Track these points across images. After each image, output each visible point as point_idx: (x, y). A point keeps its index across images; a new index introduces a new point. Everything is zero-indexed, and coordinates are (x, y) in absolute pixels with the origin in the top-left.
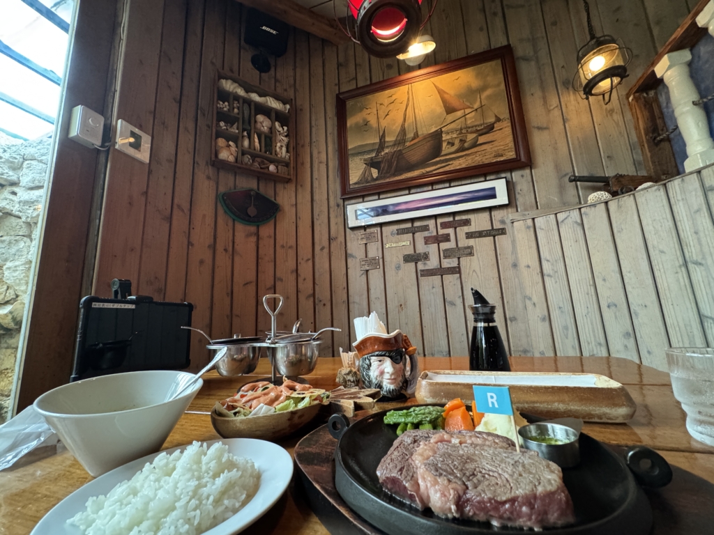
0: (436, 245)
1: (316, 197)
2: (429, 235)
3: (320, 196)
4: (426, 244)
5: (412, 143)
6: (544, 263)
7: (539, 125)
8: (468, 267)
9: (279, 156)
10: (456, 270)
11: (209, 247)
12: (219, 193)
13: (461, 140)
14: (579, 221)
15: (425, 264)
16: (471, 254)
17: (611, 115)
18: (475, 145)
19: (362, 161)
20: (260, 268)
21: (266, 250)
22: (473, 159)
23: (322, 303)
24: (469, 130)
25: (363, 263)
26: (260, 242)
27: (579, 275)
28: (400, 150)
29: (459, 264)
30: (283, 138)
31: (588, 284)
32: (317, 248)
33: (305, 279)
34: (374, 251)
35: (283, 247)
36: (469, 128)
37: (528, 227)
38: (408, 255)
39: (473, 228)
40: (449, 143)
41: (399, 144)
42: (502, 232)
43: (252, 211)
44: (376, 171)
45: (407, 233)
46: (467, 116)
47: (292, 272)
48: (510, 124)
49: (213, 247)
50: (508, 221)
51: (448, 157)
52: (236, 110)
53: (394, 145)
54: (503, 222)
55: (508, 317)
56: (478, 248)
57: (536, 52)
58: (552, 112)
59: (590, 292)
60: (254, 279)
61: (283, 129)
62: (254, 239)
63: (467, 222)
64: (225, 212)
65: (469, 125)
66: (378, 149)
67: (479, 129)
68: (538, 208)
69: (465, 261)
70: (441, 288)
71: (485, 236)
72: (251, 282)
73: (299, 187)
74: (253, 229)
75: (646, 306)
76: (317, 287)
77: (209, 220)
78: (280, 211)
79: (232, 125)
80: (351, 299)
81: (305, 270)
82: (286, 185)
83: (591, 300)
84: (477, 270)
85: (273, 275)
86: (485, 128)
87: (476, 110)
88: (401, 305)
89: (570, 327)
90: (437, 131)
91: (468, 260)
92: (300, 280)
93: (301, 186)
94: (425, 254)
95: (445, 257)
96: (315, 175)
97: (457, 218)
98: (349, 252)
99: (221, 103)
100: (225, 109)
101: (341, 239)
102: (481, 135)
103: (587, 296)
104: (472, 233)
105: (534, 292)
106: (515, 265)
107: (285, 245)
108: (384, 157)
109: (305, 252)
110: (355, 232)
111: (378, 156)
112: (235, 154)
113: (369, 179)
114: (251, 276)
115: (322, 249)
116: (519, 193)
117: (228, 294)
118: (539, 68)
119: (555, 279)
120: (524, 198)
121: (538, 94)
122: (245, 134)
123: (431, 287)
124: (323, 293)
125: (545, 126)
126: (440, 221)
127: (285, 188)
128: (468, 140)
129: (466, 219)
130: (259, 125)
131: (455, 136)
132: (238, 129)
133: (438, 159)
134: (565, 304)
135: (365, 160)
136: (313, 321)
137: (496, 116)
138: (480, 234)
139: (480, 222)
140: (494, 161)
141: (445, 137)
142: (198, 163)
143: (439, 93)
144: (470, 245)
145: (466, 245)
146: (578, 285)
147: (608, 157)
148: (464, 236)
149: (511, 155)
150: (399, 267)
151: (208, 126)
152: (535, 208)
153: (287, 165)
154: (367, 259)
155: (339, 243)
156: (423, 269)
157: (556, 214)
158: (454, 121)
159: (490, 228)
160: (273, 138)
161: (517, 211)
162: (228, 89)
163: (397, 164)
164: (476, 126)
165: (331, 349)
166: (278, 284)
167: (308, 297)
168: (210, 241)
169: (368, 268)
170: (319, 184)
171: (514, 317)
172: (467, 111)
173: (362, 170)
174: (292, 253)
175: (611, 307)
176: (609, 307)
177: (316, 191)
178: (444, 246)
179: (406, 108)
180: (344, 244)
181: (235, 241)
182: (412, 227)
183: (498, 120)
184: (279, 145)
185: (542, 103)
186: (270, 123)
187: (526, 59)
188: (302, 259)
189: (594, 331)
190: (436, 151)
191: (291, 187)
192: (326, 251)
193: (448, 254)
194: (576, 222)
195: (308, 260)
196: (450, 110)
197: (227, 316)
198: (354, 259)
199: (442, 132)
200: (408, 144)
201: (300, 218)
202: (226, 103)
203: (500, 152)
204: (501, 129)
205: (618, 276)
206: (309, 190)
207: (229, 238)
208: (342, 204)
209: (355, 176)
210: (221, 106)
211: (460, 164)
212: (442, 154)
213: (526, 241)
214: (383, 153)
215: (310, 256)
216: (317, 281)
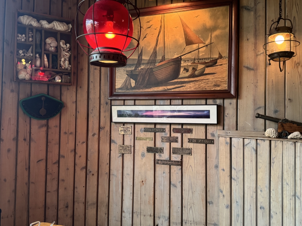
0: (168, 144)
1: (91, 96)
2: (165, 136)
3: (94, 95)
4: (162, 142)
5: (160, 64)
6: (233, 170)
7: (248, 66)
8: (187, 163)
9: (63, 68)
10: (180, 163)
11: (13, 139)
12: (20, 100)
13: (193, 69)
14: (255, 148)
15: (160, 155)
16: (190, 153)
17: (297, 67)
18: (202, 74)
19: (125, 72)
20: (48, 149)
21: (54, 136)
22: (199, 85)
23: (92, 173)
24: (200, 61)
25: (121, 148)
26: (49, 130)
27: (250, 184)
28: (151, 68)
29: (182, 159)
30: (66, 53)
31: (253, 191)
32: (90, 134)
33: (80, 156)
34: (128, 141)
35: (66, 133)
36: (200, 59)
37: (227, 143)
38: (151, 148)
39: (193, 136)
40: (185, 69)
41: (151, 63)
42: (212, 142)
43: (43, 111)
44: (134, 81)
45: (151, 132)
46: (200, 50)
47: (71, 151)
48: (227, 62)
49: (16, 139)
50: (216, 135)
51: (183, 80)
52: (31, 39)
53: (148, 63)
54: (213, 135)
55: (208, 201)
56: (195, 150)
57: (255, 4)
58: (259, 56)
59: (253, 197)
60: (45, 158)
61: (66, 46)
62: (44, 129)
63: (190, 131)
64: (24, 113)
65: (200, 58)
66: (137, 64)
67: (206, 61)
68: (237, 130)
69: (186, 158)
70: (169, 174)
71: (200, 143)
72: (42, 160)
73: (78, 88)
74: (44, 122)
75: (276, 213)
76: (88, 162)
77: (14, 121)
78: (64, 106)
79: (28, 50)
80: (111, 173)
81: (81, 149)
82: (69, 87)
83: (253, 201)
84: (193, 165)
85: (58, 154)
86: (211, 62)
87: (207, 46)
88: (143, 182)
89: (240, 216)
90: (178, 57)
91: (188, 157)
92: (77, 156)
93: (80, 87)
94: (161, 148)
95: (174, 153)
96: (91, 79)
97: (184, 127)
98: (112, 138)
99: (20, 36)
100: (23, 40)
101: (108, 128)
102: (207, 67)
103: (251, 198)
104: (192, 139)
105: (224, 188)
106: (217, 167)
107: (67, 132)
108: (140, 72)
109: (81, 137)
110: (117, 125)
111: (136, 70)
112: (30, 73)
113: (129, 87)
114: (42, 155)
115: (94, 135)
116: (226, 116)
117: (26, 169)
118: (256, 18)
119: (237, 183)
120: (229, 120)
121: (252, 40)
122: (37, 55)
123: (162, 172)
124: (93, 167)
125: (252, 67)
126: (173, 127)
127: (68, 89)
128: (198, 69)
129: (190, 129)
130: (48, 47)
131: (190, 64)
132: (32, 53)
133: (176, 80)
134: (240, 200)
135: (127, 71)
136: (84, 186)
137: (220, 54)
138: (197, 141)
139: (198, 133)
140: (213, 89)
141: (183, 64)
142: (5, 83)
143: (183, 26)
144: (190, 147)
145: (187, 147)
146: (248, 190)
147: (289, 99)
148: (187, 140)
149: (224, 87)
150: (143, 155)
151: (11, 52)
152: (235, 129)
153: (69, 74)
154: (124, 146)
155: (106, 131)
156: (159, 159)
157: (244, 138)
158: (191, 52)
159: (204, 138)
160: (59, 56)
161: (224, 129)
162: (25, 23)
163: (148, 79)
164: (205, 59)
165: (96, 205)
166: (62, 160)
167: (82, 169)
168: (13, 135)
169: (123, 152)
170: (94, 86)
171: (212, 202)
172: (201, 45)
173: (125, 79)
174: (72, 138)
175: (262, 209)
176: (260, 208)
177: (91, 91)
178: (174, 145)
179: (159, 35)
180: (109, 132)
181: (31, 132)
182: (155, 128)
183: (221, 57)
184: (63, 59)
185: (253, 48)
186: (56, 43)
187: (248, 9)
188: (79, 142)
189: (251, 221)
190: (176, 74)
191: (73, 89)
192: (96, 136)
193: (175, 151)
194: (253, 148)
195: (83, 142)
196: (189, 42)
197: (26, 184)
198: (115, 144)
199: (181, 59)
200: (157, 64)
201: (78, 112)
202: (24, 35)
203: (218, 83)
204: (221, 65)
205: (268, 191)
206: (86, 90)
207: (27, 130)
208: (109, 103)
209: (119, 83)
210: (20, 38)
211: (190, 87)
212: (179, 77)
213: (225, 152)
214: (139, 69)
215: (85, 140)
216: (89, 158)
